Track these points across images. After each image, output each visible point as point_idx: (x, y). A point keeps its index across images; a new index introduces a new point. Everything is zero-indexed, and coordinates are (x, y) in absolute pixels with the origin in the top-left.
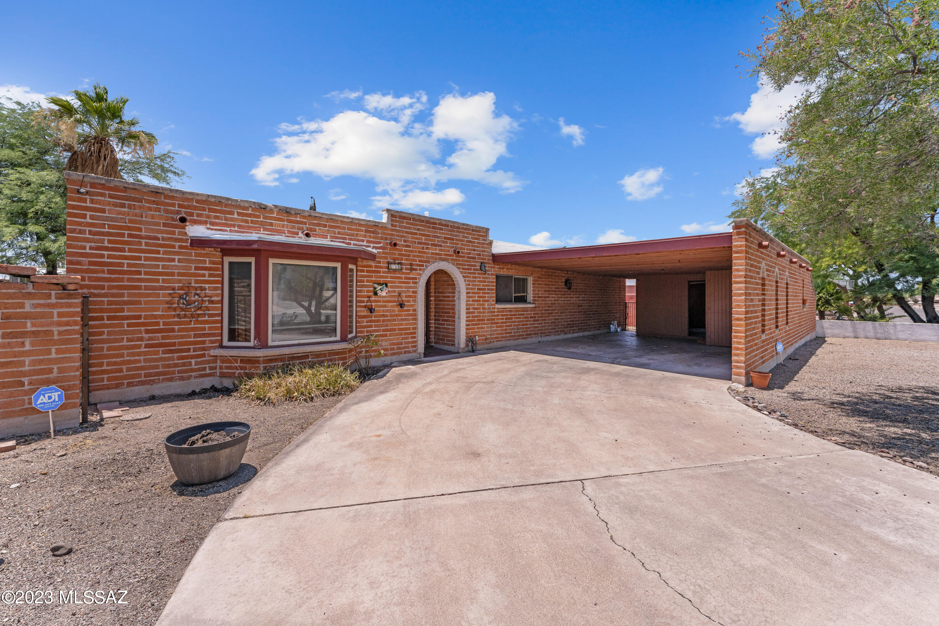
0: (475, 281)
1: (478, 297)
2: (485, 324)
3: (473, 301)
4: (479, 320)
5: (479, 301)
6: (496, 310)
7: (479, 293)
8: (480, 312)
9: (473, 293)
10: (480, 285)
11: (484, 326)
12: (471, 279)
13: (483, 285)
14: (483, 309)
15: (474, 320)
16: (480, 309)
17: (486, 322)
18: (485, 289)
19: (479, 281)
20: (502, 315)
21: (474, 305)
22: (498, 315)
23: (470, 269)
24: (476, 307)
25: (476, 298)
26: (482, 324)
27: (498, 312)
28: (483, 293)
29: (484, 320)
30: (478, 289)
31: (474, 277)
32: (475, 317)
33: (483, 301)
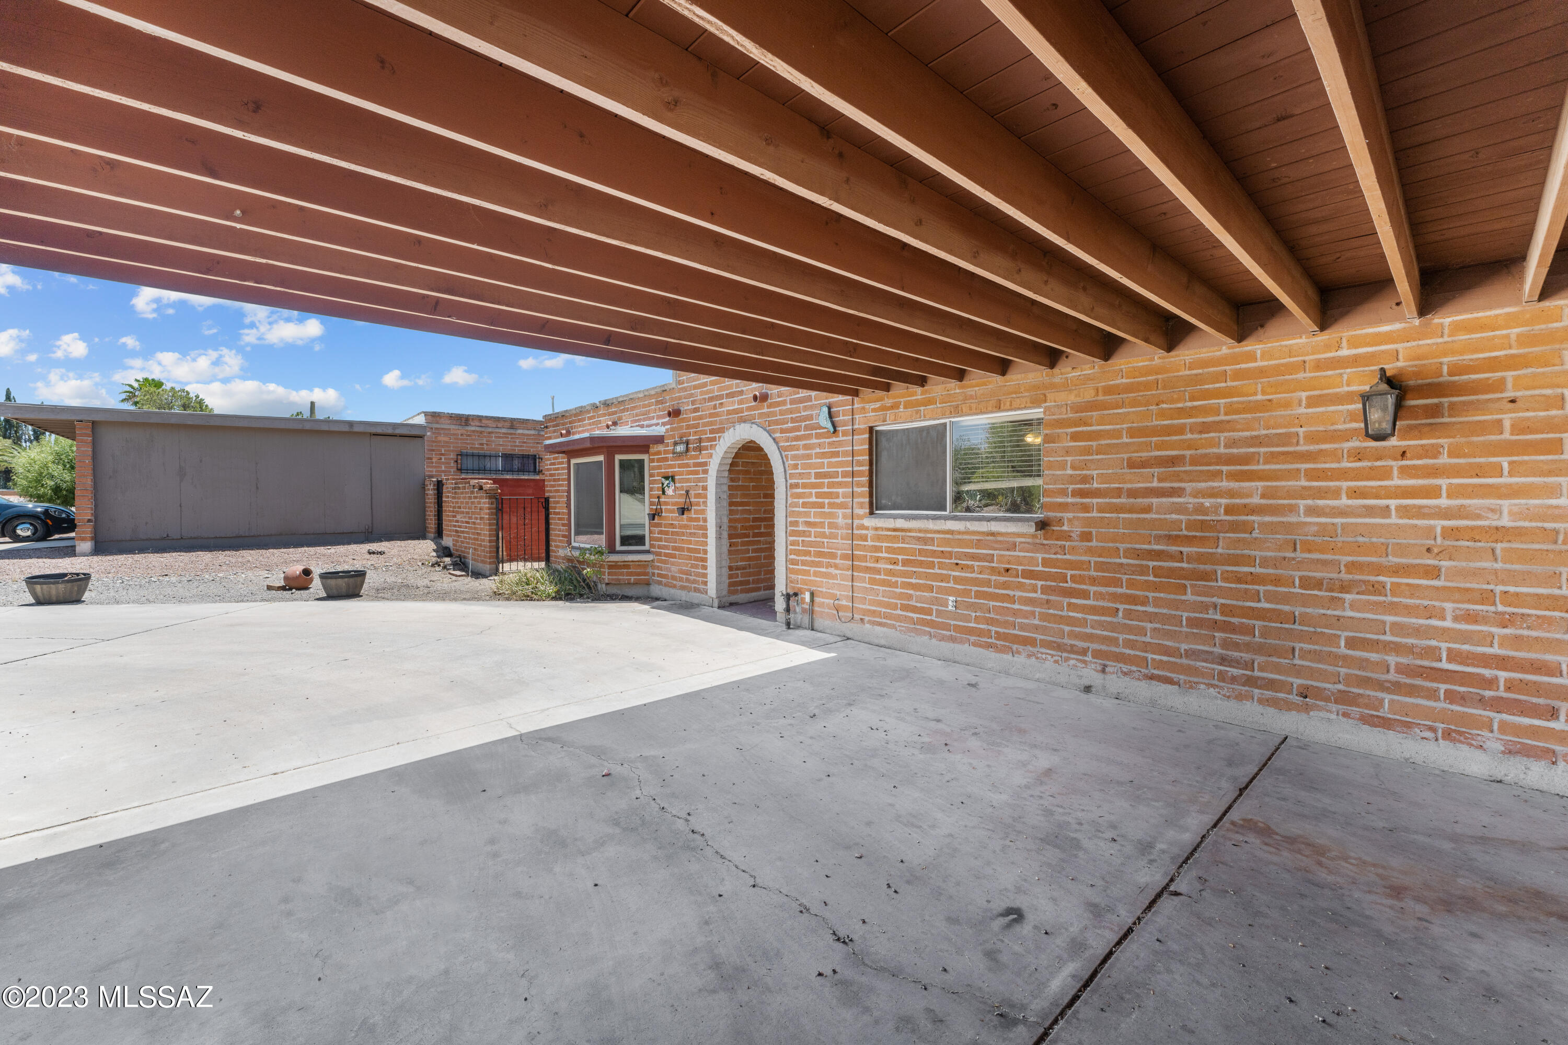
0: (809, 457)
1: (818, 495)
2: (836, 567)
3: (805, 505)
4: (820, 554)
5: (822, 506)
6: (870, 533)
7: (820, 485)
8: (823, 535)
9: (805, 486)
10: (822, 465)
11: (832, 571)
12: (801, 452)
13: (830, 465)
14: (832, 525)
15: (808, 553)
16: (822, 525)
17: (838, 561)
18: (836, 475)
19: (818, 455)
20: (889, 550)
21: (807, 514)
22: (878, 549)
23: (798, 429)
24: (812, 520)
25: (814, 499)
26: (829, 565)
27: (879, 538)
28: (831, 485)
29: (833, 556)
30: (818, 475)
31: (806, 447)
32: (811, 544)
33: (831, 505)
